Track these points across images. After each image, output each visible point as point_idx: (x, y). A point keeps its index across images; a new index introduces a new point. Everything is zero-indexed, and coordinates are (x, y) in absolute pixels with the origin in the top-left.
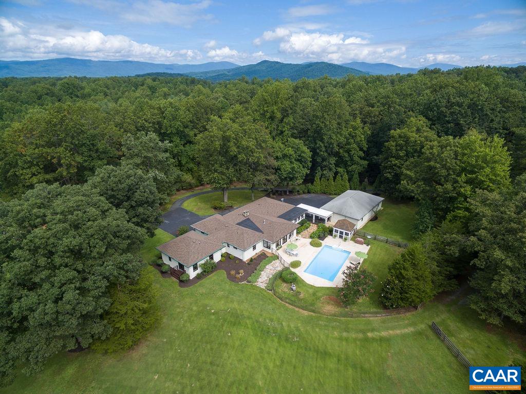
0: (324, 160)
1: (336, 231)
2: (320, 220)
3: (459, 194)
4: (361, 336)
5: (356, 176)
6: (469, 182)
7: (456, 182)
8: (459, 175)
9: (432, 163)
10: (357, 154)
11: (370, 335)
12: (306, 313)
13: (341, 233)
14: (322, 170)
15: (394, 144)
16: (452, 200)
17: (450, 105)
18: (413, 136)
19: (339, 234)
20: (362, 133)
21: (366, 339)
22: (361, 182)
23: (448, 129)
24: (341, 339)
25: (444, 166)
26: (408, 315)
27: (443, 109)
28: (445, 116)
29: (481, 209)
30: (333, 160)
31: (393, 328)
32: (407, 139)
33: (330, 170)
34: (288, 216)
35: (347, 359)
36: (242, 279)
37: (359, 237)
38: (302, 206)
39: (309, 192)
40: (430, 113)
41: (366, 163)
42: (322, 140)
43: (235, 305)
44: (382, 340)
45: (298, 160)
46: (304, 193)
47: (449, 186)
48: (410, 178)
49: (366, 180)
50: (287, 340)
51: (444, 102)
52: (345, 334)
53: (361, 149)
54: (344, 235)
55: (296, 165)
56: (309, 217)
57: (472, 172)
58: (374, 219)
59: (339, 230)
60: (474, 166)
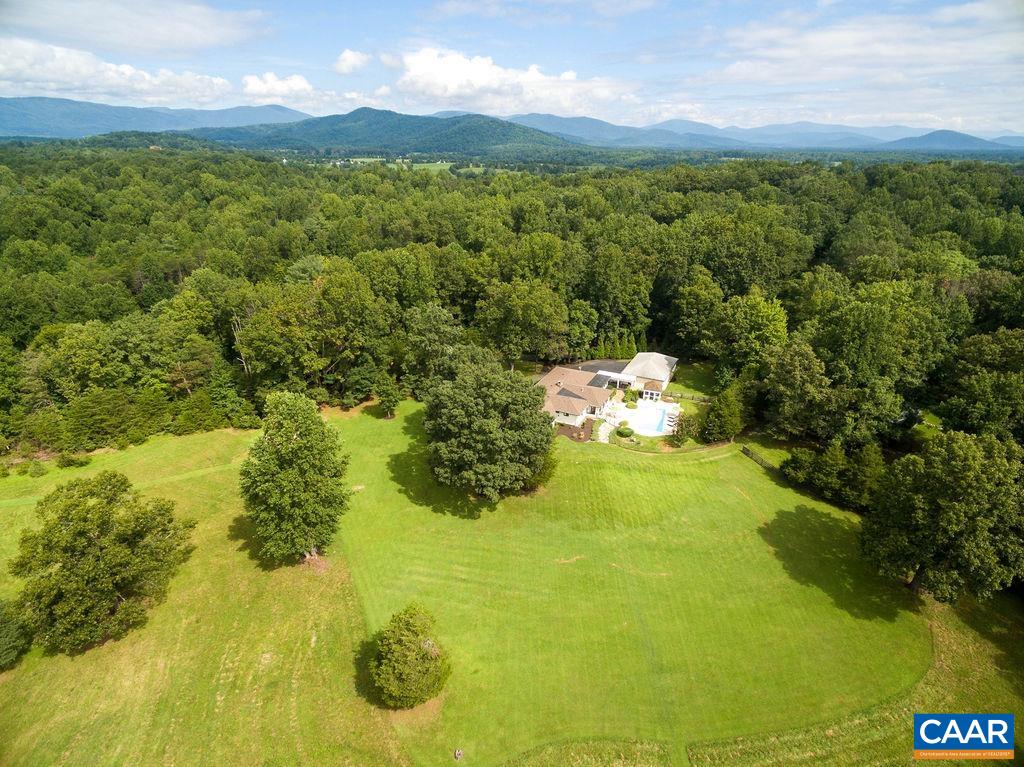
0: (607, 320)
1: (647, 393)
2: (624, 386)
3: (752, 349)
4: (696, 462)
5: (644, 336)
6: (757, 338)
7: (747, 338)
8: (750, 333)
9: (727, 323)
10: (641, 311)
11: (702, 461)
12: (651, 455)
13: (652, 394)
14: (606, 332)
15: (685, 302)
16: (746, 355)
17: (731, 256)
18: (703, 293)
19: (649, 396)
20: (646, 286)
21: (701, 463)
22: (649, 342)
23: (730, 280)
24: (683, 465)
25: (737, 326)
26: (725, 446)
27: (725, 260)
28: (727, 268)
29: (769, 359)
30: (617, 321)
31: (717, 455)
32: (697, 297)
33: (614, 331)
34: (596, 382)
35: (692, 475)
36: (585, 439)
37: (666, 397)
38: (600, 372)
39: (592, 359)
40: (711, 263)
41: (648, 321)
42: (606, 299)
43: (592, 456)
44: (711, 462)
45: (586, 324)
46: (587, 359)
47: (742, 342)
48: (709, 338)
49: (654, 340)
50: (645, 471)
51: (725, 252)
52: (685, 463)
53: (645, 306)
54: (655, 397)
55: (585, 328)
56: (613, 384)
57: (759, 329)
58: (673, 380)
59: (650, 392)
60: (761, 325)
